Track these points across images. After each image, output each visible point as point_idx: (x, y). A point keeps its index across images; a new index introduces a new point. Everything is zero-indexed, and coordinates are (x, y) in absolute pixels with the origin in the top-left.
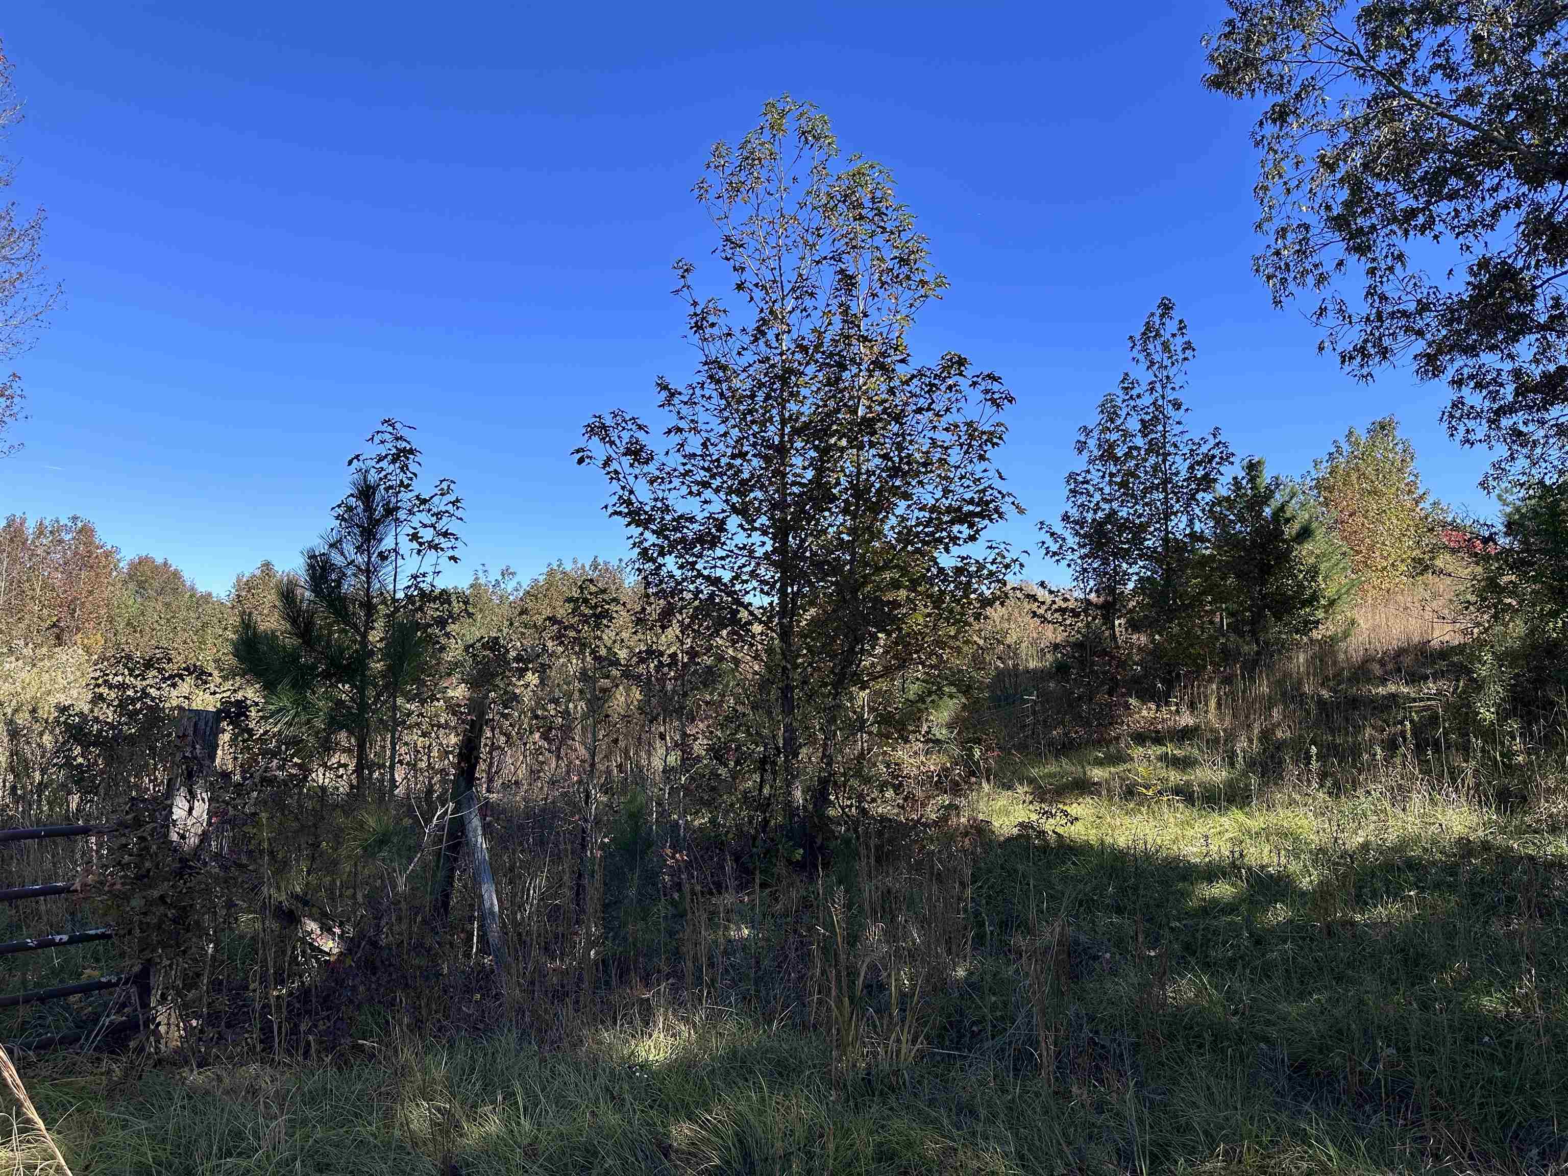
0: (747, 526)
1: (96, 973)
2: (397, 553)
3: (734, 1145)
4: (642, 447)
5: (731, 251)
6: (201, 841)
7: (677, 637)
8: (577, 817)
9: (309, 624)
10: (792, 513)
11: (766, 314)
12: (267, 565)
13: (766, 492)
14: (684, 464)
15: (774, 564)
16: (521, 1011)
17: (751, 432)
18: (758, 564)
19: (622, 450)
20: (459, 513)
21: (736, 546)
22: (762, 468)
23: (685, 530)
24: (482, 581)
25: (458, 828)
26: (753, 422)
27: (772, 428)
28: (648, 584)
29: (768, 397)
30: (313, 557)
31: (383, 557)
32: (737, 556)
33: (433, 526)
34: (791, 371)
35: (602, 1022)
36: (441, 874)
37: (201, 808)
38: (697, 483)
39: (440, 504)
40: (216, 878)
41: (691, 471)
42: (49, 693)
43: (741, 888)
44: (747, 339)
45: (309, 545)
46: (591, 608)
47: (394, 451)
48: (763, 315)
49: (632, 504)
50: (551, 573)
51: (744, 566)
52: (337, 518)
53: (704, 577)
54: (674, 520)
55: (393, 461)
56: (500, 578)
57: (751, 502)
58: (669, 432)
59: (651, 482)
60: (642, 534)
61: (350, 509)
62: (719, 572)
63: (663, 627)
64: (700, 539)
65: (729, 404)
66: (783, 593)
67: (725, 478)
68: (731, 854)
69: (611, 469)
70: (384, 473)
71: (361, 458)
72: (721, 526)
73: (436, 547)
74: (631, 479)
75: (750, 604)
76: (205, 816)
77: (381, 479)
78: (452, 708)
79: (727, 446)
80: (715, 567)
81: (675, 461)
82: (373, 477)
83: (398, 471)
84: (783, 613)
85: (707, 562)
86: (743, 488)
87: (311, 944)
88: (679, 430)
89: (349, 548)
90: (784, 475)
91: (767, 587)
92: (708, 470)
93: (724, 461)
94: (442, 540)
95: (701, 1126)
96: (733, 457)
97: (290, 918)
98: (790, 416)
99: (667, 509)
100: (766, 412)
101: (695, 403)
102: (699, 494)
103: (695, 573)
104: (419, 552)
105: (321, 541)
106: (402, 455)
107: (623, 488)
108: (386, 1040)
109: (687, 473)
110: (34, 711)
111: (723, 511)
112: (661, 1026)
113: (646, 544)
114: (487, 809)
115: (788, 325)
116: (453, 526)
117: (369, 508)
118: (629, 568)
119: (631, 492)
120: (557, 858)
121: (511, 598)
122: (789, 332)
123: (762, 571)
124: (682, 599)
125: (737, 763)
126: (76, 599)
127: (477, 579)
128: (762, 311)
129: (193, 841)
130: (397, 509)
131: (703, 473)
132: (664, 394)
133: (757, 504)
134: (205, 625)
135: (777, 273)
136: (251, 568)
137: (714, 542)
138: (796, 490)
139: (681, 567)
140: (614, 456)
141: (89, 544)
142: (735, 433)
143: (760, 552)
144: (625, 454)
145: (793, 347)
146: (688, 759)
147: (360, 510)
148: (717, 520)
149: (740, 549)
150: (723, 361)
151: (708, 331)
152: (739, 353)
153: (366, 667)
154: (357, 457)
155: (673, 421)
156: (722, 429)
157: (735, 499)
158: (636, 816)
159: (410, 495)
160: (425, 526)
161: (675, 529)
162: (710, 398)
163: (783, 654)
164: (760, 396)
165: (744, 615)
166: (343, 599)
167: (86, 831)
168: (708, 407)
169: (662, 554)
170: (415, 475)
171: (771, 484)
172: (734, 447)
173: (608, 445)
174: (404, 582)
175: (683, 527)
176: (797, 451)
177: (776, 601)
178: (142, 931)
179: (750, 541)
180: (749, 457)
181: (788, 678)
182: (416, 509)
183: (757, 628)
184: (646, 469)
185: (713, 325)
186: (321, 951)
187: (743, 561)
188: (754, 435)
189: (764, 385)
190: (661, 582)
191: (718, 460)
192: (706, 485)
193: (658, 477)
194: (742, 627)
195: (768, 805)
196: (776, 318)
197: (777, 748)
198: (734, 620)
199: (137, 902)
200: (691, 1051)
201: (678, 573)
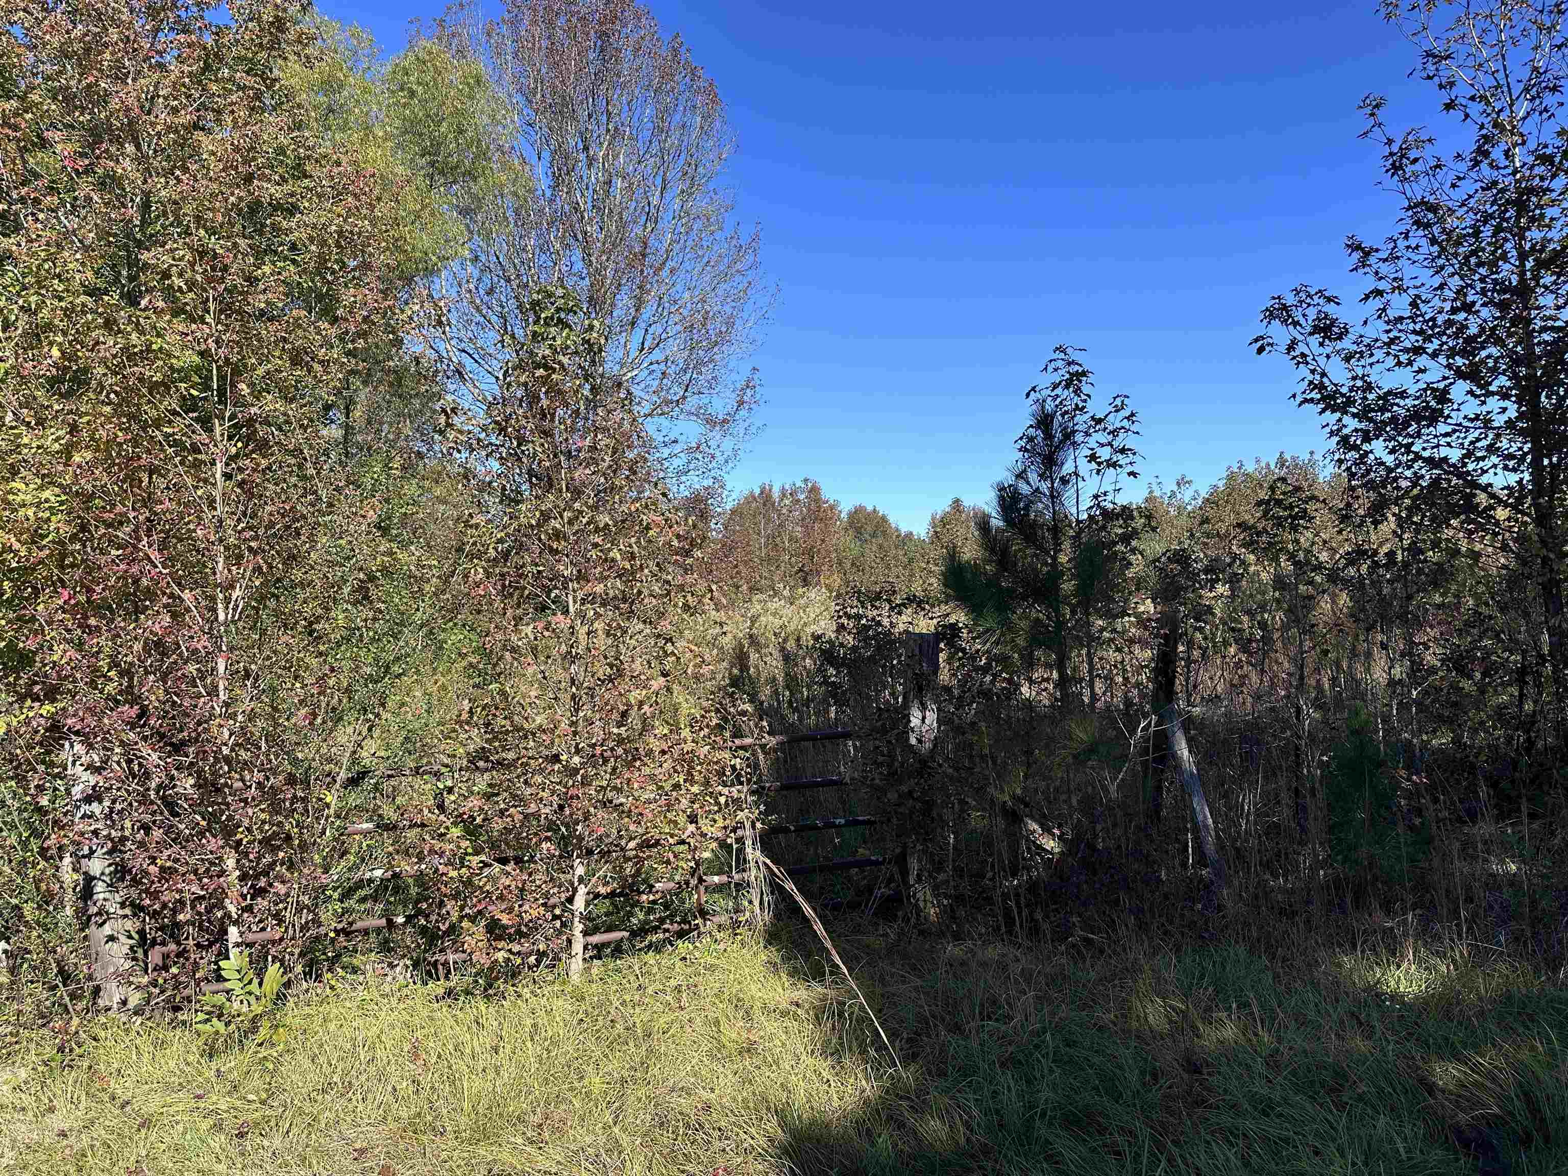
0: (1478, 392)
1: (867, 852)
2: (1077, 475)
3: (1517, 1096)
4: (1333, 322)
5: (1433, 68)
6: (935, 746)
7: (1394, 532)
8: (1289, 733)
9: (1005, 551)
10: (1543, 367)
11: (1489, 129)
12: (957, 502)
13: (1504, 345)
14: (1388, 332)
15: (1522, 432)
16: (1247, 925)
17: (1477, 277)
18: (1498, 436)
19: (1309, 329)
20: (1134, 428)
21: (1465, 417)
22: (1496, 319)
23: (1395, 408)
24: (1157, 493)
25: (1162, 742)
26: (1480, 264)
27: (1507, 266)
28: (1352, 476)
29: (1498, 229)
30: (1002, 489)
31: (1064, 481)
32: (1467, 429)
33: (1110, 444)
34: (1531, 191)
35: (1340, 945)
36: (1151, 783)
37: (931, 717)
38: (1406, 350)
39: (1115, 421)
40: (951, 778)
41: (1399, 338)
42: (805, 624)
43: (1501, 817)
44: (1463, 167)
45: (999, 479)
46: (1285, 509)
47: (1067, 376)
48: (1484, 132)
49: (1326, 388)
50: (1231, 477)
51: (1478, 440)
52: (1020, 450)
53: (1425, 460)
54: (1379, 398)
55: (1067, 387)
56: (1175, 488)
57: (1483, 362)
58: (1367, 297)
59: (1347, 359)
60: (1340, 420)
61: (1031, 439)
62: (1444, 452)
63: (1376, 523)
64: (1416, 415)
65: (1443, 250)
66: (1536, 465)
67: (1444, 339)
68: (1486, 779)
69: (1297, 353)
70: (1059, 400)
71: (1037, 389)
72: (1443, 396)
73: (1115, 465)
74: (1322, 361)
75: (1490, 485)
76: (935, 725)
77: (1057, 406)
78: (1142, 622)
79: (1444, 300)
80: (1438, 446)
81: (1376, 330)
82: (1050, 406)
83: (1072, 395)
84: (1538, 492)
85: (1428, 441)
86: (1470, 347)
87: (1034, 842)
88: (1379, 293)
89: (1033, 477)
90: (1529, 321)
91: (1511, 461)
92: (1421, 332)
93: (1440, 320)
94: (1120, 456)
95: (1473, 1071)
96: (1454, 311)
97: (1014, 818)
98: (1533, 247)
99: (1369, 387)
100: (1497, 249)
101: (1398, 258)
102: (1410, 363)
103: (1411, 456)
104: (1098, 472)
105: (1009, 474)
106: (1075, 380)
107: (1313, 372)
108: (1114, 937)
109: (1392, 341)
110: (798, 639)
111: (1445, 378)
112: (1411, 957)
113: (1345, 431)
114: (1188, 724)
115: (1522, 135)
116: (1128, 441)
117: (1049, 436)
118: (1328, 460)
119: (1324, 374)
120: (1271, 774)
121: (1189, 508)
122: (1524, 143)
123: (1504, 443)
124: (1398, 488)
125: (1485, 674)
126: (813, 547)
127: (1151, 492)
128: (1482, 127)
129: (928, 745)
130: (1074, 432)
131: (1413, 338)
132: (1357, 255)
133: (1491, 363)
134: (911, 561)
135: (1500, 75)
136: (943, 506)
137: (1434, 417)
138: (1546, 337)
139: (1392, 451)
140: (1300, 337)
141: (817, 500)
142: (1455, 282)
143: (1499, 421)
144: (1311, 334)
145: (1530, 160)
146: (1417, 670)
147: (1040, 439)
148: (1437, 390)
149: (1472, 420)
150: (1432, 199)
151: (1409, 169)
152: (1454, 186)
153: (1057, 589)
154: (1033, 389)
155: (1370, 283)
156: (1437, 281)
157: (1459, 361)
158: (1361, 733)
159: (1086, 417)
160: (1102, 445)
161: (1383, 410)
162: (1417, 247)
163: (1543, 542)
164: (1487, 232)
165: (1482, 499)
166: (1034, 525)
167: (846, 736)
168: (1416, 258)
169: (1367, 439)
170: (1089, 396)
171: (1510, 335)
172: (1455, 300)
173: (1291, 327)
174: (1086, 502)
175: (1392, 405)
176: (1546, 288)
177: (1527, 477)
178: (898, 820)
179: (1485, 409)
180: (1477, 307)
181: (1552, 570)
182: (1092, 430)
183: (1501, 514)
184: (1339, 345)
185: (1416, 160)
186: (1044, 850)
187: (1476, 434)
188: (1482, 280)
189: (1492, 216)
190: (1368, 472)
191: (1433, 319)
192: (1418, 351)
193: (1356, 352)
194: (1480, 514)
195: (1533, 723)
196: (1503, 130)
197: (1541, 657)
198: (1470, 506)
199: (892, 796)
200: (1452, 989)
201: (1389, 460)
